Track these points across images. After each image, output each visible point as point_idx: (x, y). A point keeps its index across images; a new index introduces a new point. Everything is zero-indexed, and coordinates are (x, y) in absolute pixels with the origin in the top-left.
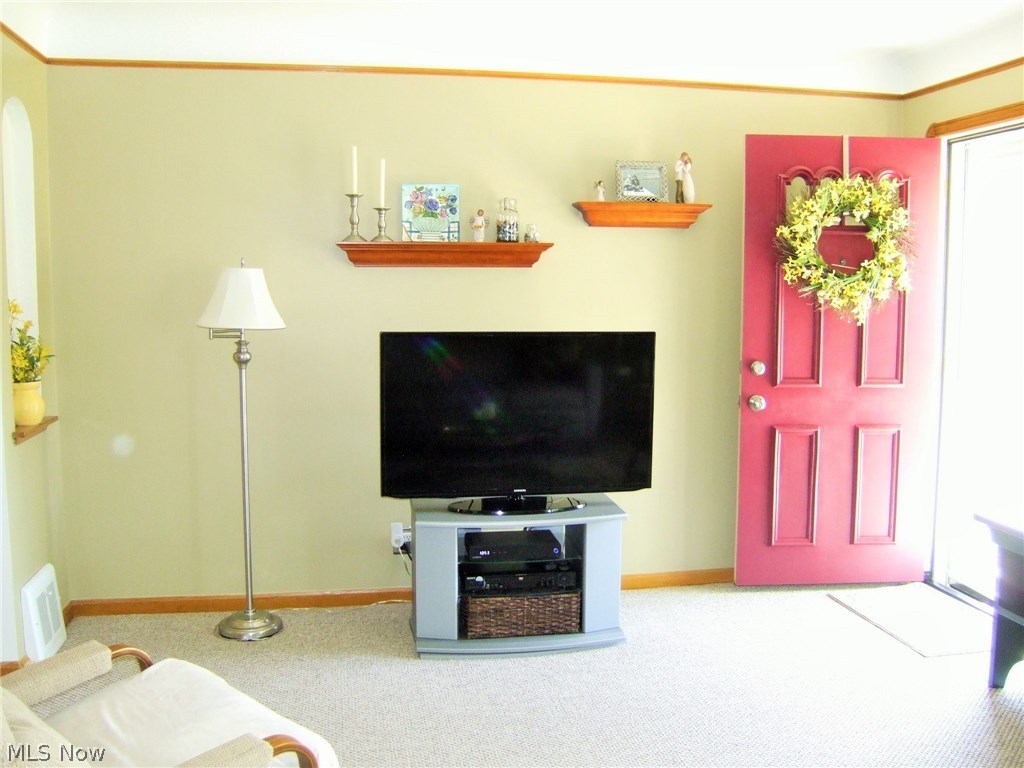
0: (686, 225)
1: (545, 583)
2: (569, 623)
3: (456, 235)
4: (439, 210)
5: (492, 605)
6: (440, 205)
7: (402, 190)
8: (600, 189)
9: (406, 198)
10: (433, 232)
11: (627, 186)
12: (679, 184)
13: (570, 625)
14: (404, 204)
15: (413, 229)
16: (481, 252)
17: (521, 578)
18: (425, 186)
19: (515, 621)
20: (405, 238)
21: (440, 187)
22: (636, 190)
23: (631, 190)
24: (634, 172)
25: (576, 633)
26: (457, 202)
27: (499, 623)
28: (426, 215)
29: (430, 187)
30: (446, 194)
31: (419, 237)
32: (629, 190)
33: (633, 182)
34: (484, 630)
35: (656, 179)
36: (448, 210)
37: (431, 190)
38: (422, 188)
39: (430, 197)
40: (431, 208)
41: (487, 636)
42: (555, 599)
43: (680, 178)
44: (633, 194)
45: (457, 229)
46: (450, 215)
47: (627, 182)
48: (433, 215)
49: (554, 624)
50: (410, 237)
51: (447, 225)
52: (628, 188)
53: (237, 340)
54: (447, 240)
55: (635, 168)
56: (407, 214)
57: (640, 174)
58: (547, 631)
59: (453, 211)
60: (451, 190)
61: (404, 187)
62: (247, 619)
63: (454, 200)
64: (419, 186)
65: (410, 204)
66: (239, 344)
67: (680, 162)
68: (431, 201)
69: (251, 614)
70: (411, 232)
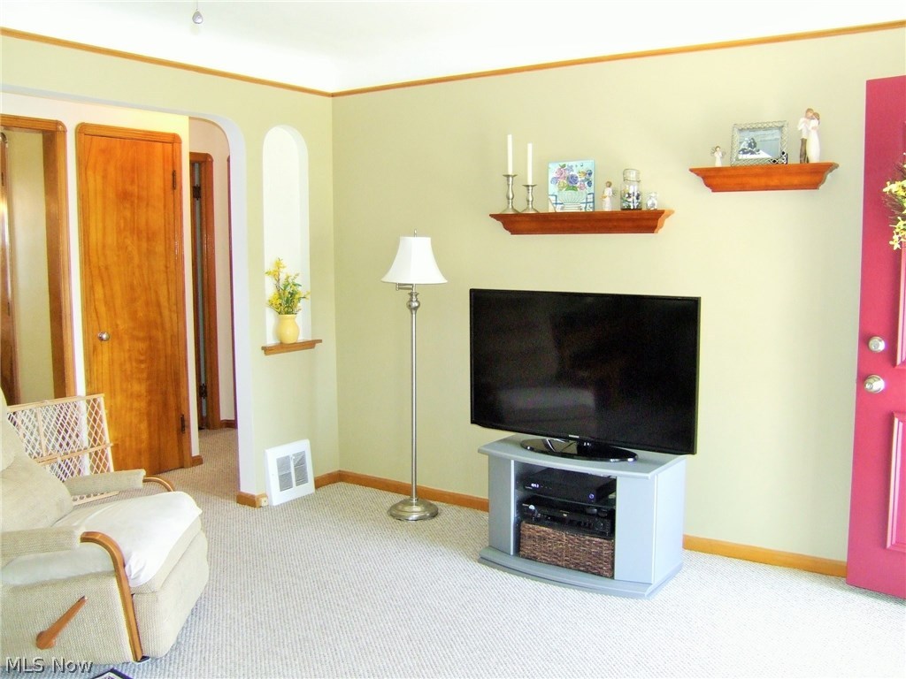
0: (815, 186)
1: (585, 524)
2: (601, 566)
3: (591, 205)
4: (578, 184)
5: (538, 532)
6: (579, 179)
7: (548, 168)
8: (718, 155)
9: (552, 175)
10: (573, 203)
11: (743, 150)
12: (804, 142)
13: (601, 568)
14: (550, 179)
15: (558, 202)
16: (607, 220)
17: (565, 515)
18: (567, 163)
19: (554, 551)
20: (551, 210)
21: (579, 163)
22: (752, 153)
23: (747, 153)
24: (752, 134)
25: (606, 577)
26: (593, 175)
27: (543, 549)
28: (569, 188)
29: (570, 164)
30: (584, 169)
31: (562, 208)
32: (744, 153)
33: (750, 145)
34: (532, 552)
35: (776, 139)
36: (586, 183)
37: (572, 166)
38: (564, 166)
39: (571, 173)
40: (572, 181)
41: (534, 559)
42: (589, 541)
43: (804, 136)
44: (749, 156)
45: (592, 200)
46: (588, 187)
47: (744, 145)
48: (574, 189)
49: (588, 563)
50: (555, 208)
51: (584, 196)
52: (744, 151)
53: (410, 291)
54: (583, 210)
55: (754, 130)
56: (553, 189)
57: (758, 136)
58: (582, 569)
59: (590, 184)
60: (588, 165)
61: (550, 166)
62: (412, 505)
63: (590, 174)
64: (562, 164)
65: (555, 180)
66: (411, 294)
67: (803, 120)
68: (572, 177)
69: (414, 501)
70: (556, 204)
